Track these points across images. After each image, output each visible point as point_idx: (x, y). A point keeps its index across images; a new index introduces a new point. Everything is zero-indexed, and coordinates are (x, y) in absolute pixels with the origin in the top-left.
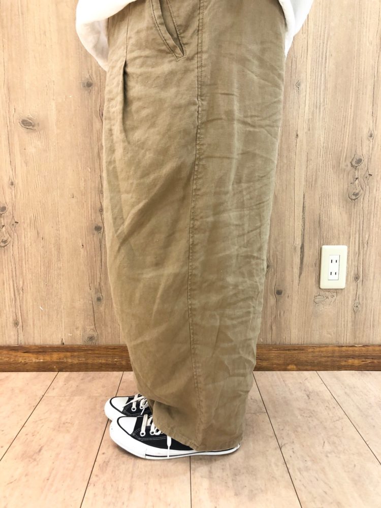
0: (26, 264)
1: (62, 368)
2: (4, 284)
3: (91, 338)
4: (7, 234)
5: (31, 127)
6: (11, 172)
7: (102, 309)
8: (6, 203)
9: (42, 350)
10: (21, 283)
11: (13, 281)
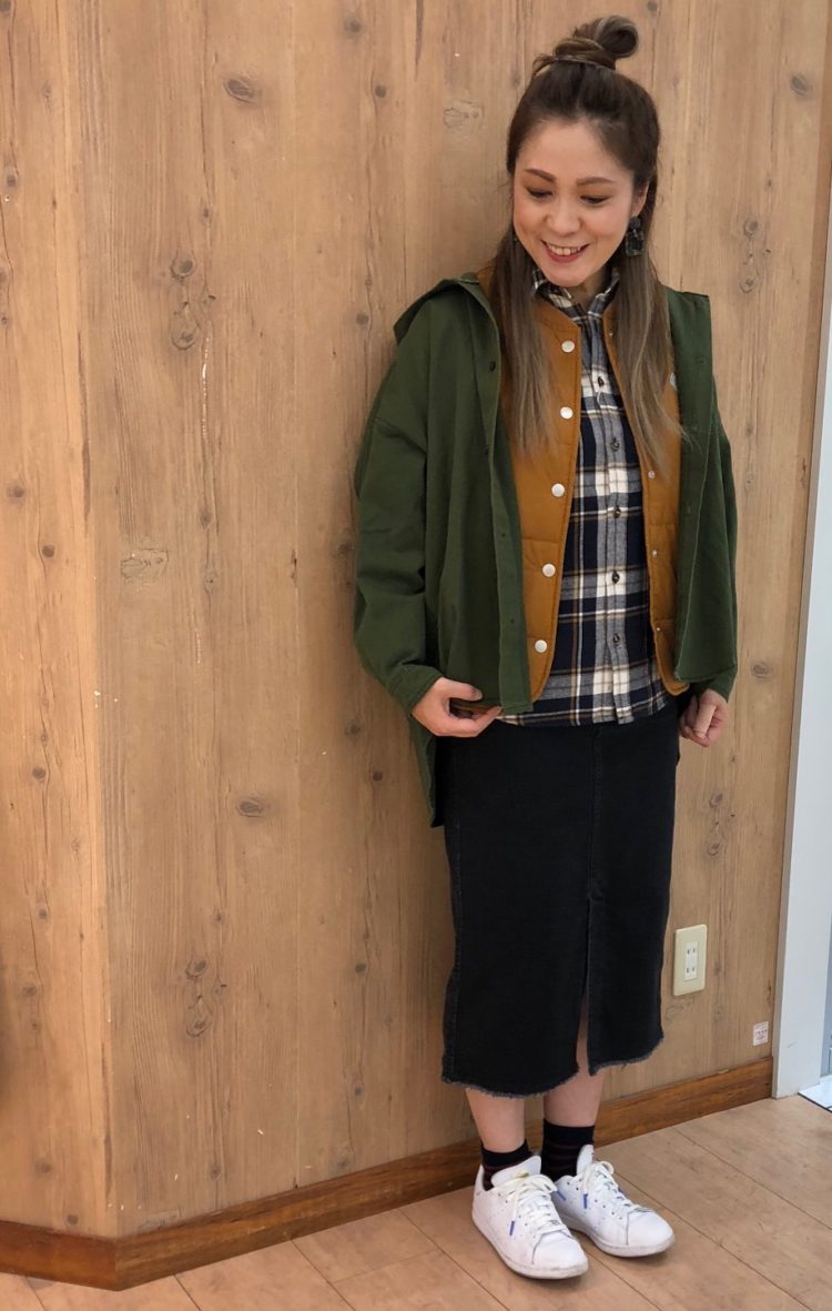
0: (236, 1057)
1: (299, 1229)
2: (196, 1103)
3: (343, 1164)
4: (207, 1012)
5: (257, 814)
6: (218, 896)
7: (362, 1107)
8: (207, 954)
9: (265, 1207)
10: (227, 1093)
11: (213, 1094)
